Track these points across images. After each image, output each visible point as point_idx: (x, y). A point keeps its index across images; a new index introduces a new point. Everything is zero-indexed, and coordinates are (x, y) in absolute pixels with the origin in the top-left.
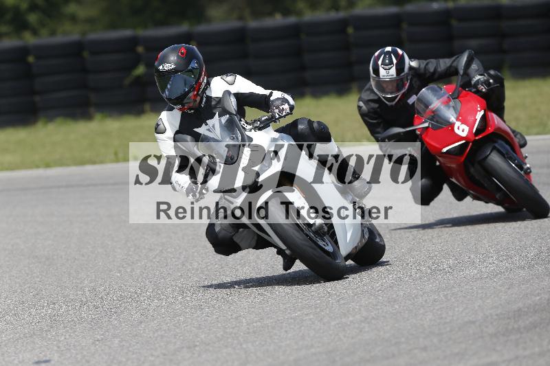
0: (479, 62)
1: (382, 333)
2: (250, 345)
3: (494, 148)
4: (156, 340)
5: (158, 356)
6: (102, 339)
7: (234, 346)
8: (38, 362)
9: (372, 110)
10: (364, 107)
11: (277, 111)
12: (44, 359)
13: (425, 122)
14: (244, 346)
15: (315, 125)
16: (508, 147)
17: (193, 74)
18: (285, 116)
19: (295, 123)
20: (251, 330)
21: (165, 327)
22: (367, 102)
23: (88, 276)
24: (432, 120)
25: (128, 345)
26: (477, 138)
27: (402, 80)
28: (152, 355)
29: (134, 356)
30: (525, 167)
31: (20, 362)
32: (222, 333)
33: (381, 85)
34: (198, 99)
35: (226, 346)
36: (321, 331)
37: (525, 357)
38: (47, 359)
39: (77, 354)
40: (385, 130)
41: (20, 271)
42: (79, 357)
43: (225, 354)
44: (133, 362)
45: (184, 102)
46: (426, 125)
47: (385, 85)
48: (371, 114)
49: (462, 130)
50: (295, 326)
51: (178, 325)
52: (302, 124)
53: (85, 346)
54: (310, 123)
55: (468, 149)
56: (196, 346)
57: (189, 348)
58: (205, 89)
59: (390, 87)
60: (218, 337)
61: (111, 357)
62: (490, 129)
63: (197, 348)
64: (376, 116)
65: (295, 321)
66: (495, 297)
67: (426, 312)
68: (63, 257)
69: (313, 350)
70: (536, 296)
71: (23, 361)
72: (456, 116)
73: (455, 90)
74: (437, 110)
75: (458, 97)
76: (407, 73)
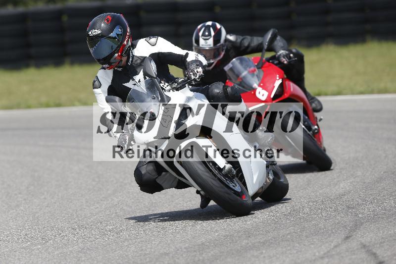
27: (218, 49)
30: (313, 128)
47: (204, 53)
49: (262, 94)
59: (208, 55)
62: (286, 95)
72: (258, 83)
73: (260, 61)
74: (244, 77)
75: (261, 68)
76: (222, 45)
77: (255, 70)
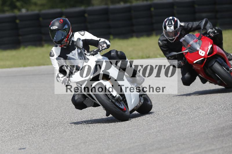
0: (211, 23)
1: (165, 137)
2: (110, 142)
3: (216, 61)
4: (70, 139)
5: (71, 146)
6: (47, 139)
7: (103, 142)
8: (20, 149)
9: (164, 44)
10: (161, 43)
11: (101, 47)
12: (23, 147)
13: (187, 50)
14: (107, 142)
15: (119, 53)
16: (223, 61)
17: (66, 31)
18: (104, 49)
19: (110, 52)
20: (110, 136)
21: (74, 134)
22: (162, 41)
23: (41, 112)
24: (189, 49)
25: (58, 142)
26: (208, 57)
27: (177, 31)
28: (68, 146)
29: (61, 146)
30: (230, 69)
31: (13, 149)
32: (98, 137)
33: (167, 33)
34: (68, 42)
35: (100, 142)
36: (140, 136)
37: (226, 147)
38: (24, 147)
39: (37, 145)
40: (169, 53)
41: (13, 111)
42: (38, 146)
43: (99, 146)
44: (60, 149)
45: (62, 43)
46: (187, 51)
47: (169, 34)
48: (164, 46)
49: (202, 53)
50: (129, 134)
51: (79, 133)
52: (113, 52)
53: (40, 142)
54: (117, 52)
55: (205, 62)
56: (87, 142)
57: (84, 143)
58: (71, 37)
59: (171, 34)
60: (96, 139)
61: (51, 147)
62: (215, 53)
63: (87, 143)
64: (166, 47)
65: (129, 132)
66: (213, 122)
67: (184, 128)
68: (31, 105)
69: (136, 144)
70: (230, 121)
71: (14, 148)
72: (199, 47)
73: (199, 36)
74: (192, 44)
75: (200, 39)
76: (179, 28)
77: (197, 41)
